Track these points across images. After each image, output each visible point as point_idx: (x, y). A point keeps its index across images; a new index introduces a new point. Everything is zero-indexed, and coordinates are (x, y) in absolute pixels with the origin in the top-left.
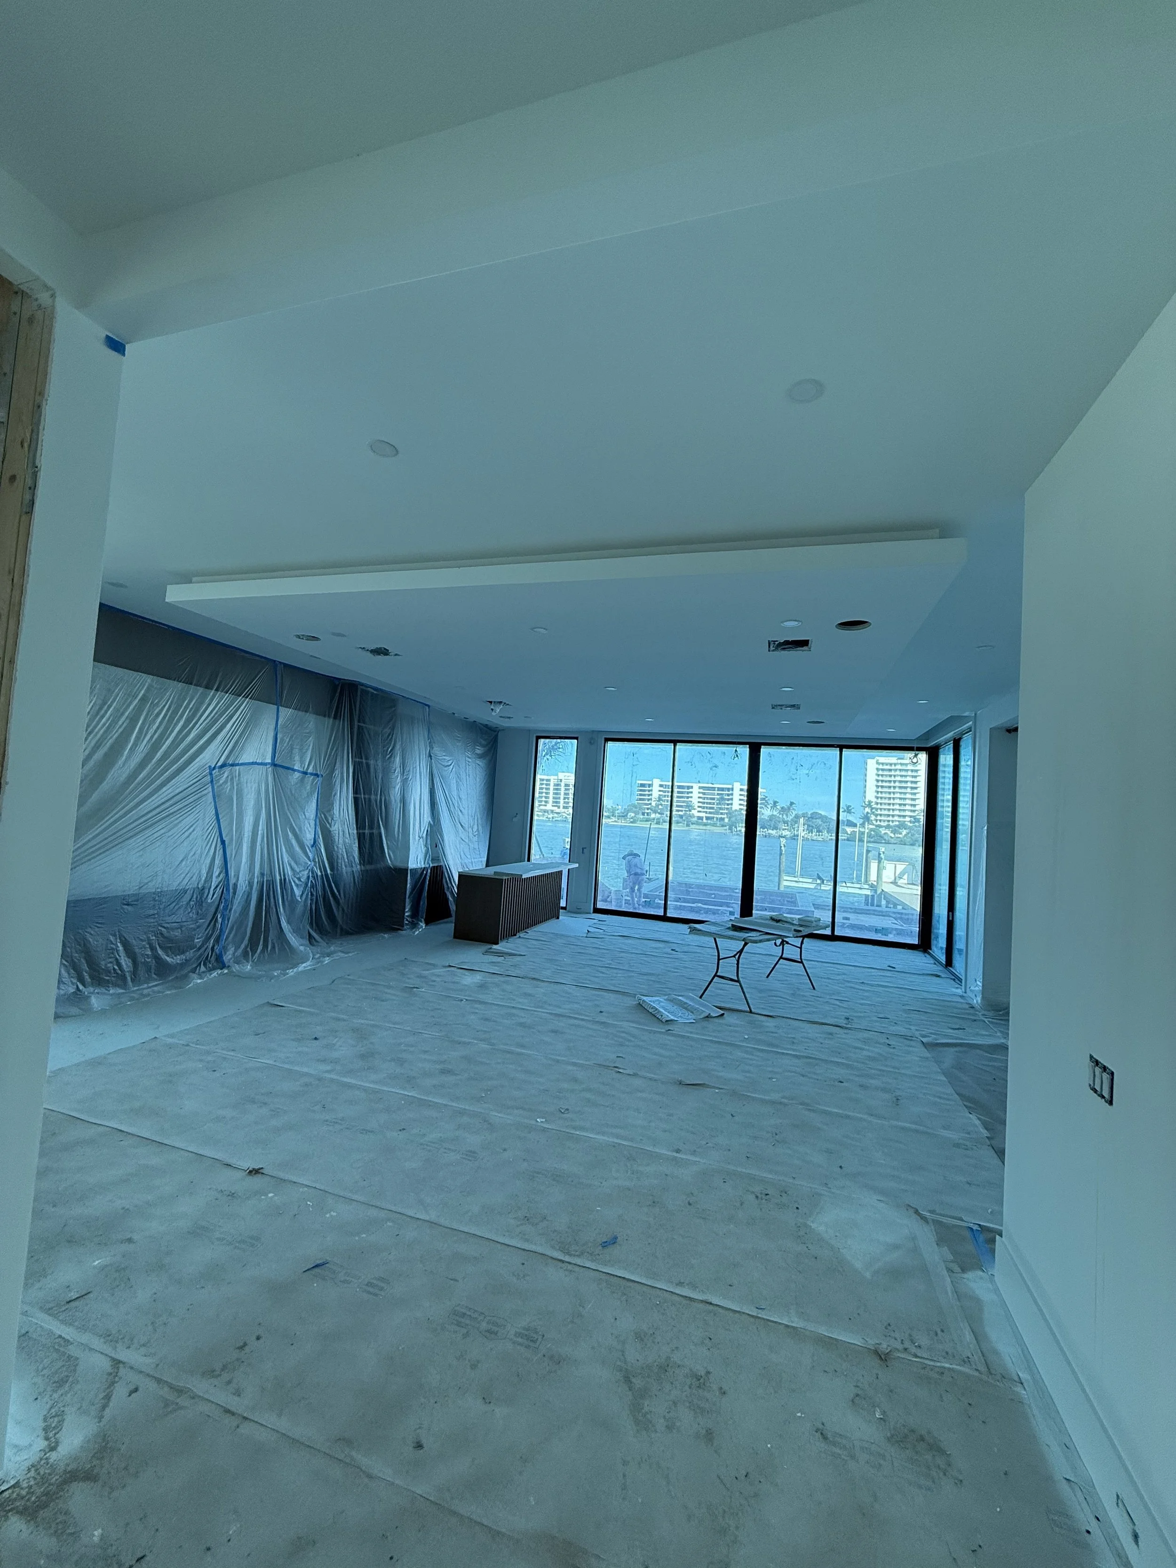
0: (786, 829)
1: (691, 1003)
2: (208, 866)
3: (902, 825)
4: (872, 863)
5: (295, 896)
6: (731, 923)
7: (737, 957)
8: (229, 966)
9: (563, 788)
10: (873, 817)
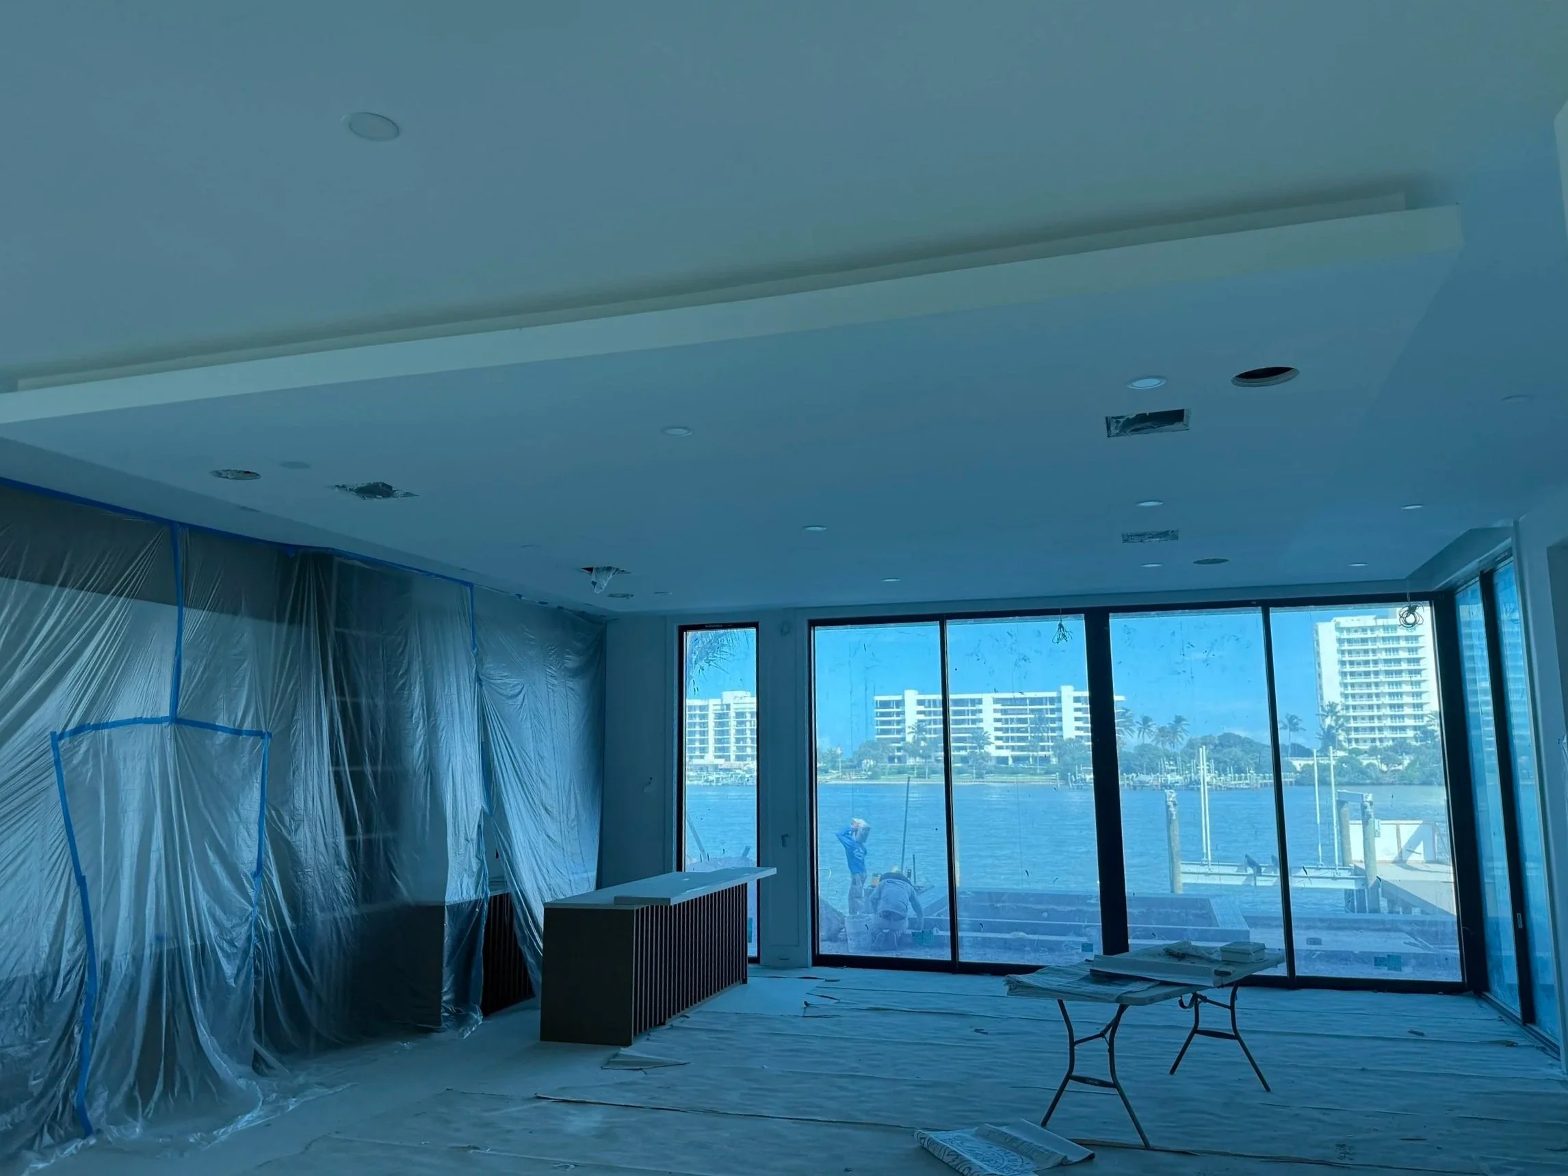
0: (1173, 771)
1: (1025, 1139)
2: (52, 930)
3: (1401, 747)
4: (1351, 826)
5: (225, 978)
6: (1088, 968)
7: (1108, 1035)
8: (99, 1131)
9: (733, 723)
10: (1342, 736)
